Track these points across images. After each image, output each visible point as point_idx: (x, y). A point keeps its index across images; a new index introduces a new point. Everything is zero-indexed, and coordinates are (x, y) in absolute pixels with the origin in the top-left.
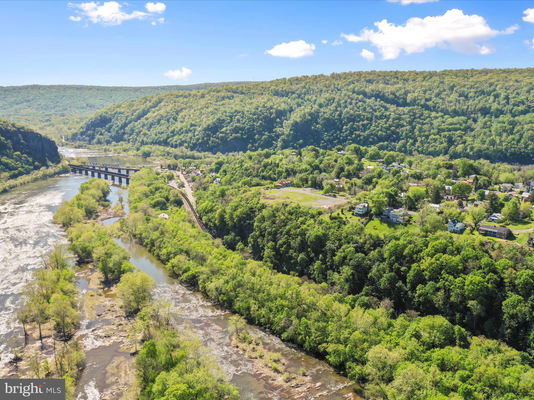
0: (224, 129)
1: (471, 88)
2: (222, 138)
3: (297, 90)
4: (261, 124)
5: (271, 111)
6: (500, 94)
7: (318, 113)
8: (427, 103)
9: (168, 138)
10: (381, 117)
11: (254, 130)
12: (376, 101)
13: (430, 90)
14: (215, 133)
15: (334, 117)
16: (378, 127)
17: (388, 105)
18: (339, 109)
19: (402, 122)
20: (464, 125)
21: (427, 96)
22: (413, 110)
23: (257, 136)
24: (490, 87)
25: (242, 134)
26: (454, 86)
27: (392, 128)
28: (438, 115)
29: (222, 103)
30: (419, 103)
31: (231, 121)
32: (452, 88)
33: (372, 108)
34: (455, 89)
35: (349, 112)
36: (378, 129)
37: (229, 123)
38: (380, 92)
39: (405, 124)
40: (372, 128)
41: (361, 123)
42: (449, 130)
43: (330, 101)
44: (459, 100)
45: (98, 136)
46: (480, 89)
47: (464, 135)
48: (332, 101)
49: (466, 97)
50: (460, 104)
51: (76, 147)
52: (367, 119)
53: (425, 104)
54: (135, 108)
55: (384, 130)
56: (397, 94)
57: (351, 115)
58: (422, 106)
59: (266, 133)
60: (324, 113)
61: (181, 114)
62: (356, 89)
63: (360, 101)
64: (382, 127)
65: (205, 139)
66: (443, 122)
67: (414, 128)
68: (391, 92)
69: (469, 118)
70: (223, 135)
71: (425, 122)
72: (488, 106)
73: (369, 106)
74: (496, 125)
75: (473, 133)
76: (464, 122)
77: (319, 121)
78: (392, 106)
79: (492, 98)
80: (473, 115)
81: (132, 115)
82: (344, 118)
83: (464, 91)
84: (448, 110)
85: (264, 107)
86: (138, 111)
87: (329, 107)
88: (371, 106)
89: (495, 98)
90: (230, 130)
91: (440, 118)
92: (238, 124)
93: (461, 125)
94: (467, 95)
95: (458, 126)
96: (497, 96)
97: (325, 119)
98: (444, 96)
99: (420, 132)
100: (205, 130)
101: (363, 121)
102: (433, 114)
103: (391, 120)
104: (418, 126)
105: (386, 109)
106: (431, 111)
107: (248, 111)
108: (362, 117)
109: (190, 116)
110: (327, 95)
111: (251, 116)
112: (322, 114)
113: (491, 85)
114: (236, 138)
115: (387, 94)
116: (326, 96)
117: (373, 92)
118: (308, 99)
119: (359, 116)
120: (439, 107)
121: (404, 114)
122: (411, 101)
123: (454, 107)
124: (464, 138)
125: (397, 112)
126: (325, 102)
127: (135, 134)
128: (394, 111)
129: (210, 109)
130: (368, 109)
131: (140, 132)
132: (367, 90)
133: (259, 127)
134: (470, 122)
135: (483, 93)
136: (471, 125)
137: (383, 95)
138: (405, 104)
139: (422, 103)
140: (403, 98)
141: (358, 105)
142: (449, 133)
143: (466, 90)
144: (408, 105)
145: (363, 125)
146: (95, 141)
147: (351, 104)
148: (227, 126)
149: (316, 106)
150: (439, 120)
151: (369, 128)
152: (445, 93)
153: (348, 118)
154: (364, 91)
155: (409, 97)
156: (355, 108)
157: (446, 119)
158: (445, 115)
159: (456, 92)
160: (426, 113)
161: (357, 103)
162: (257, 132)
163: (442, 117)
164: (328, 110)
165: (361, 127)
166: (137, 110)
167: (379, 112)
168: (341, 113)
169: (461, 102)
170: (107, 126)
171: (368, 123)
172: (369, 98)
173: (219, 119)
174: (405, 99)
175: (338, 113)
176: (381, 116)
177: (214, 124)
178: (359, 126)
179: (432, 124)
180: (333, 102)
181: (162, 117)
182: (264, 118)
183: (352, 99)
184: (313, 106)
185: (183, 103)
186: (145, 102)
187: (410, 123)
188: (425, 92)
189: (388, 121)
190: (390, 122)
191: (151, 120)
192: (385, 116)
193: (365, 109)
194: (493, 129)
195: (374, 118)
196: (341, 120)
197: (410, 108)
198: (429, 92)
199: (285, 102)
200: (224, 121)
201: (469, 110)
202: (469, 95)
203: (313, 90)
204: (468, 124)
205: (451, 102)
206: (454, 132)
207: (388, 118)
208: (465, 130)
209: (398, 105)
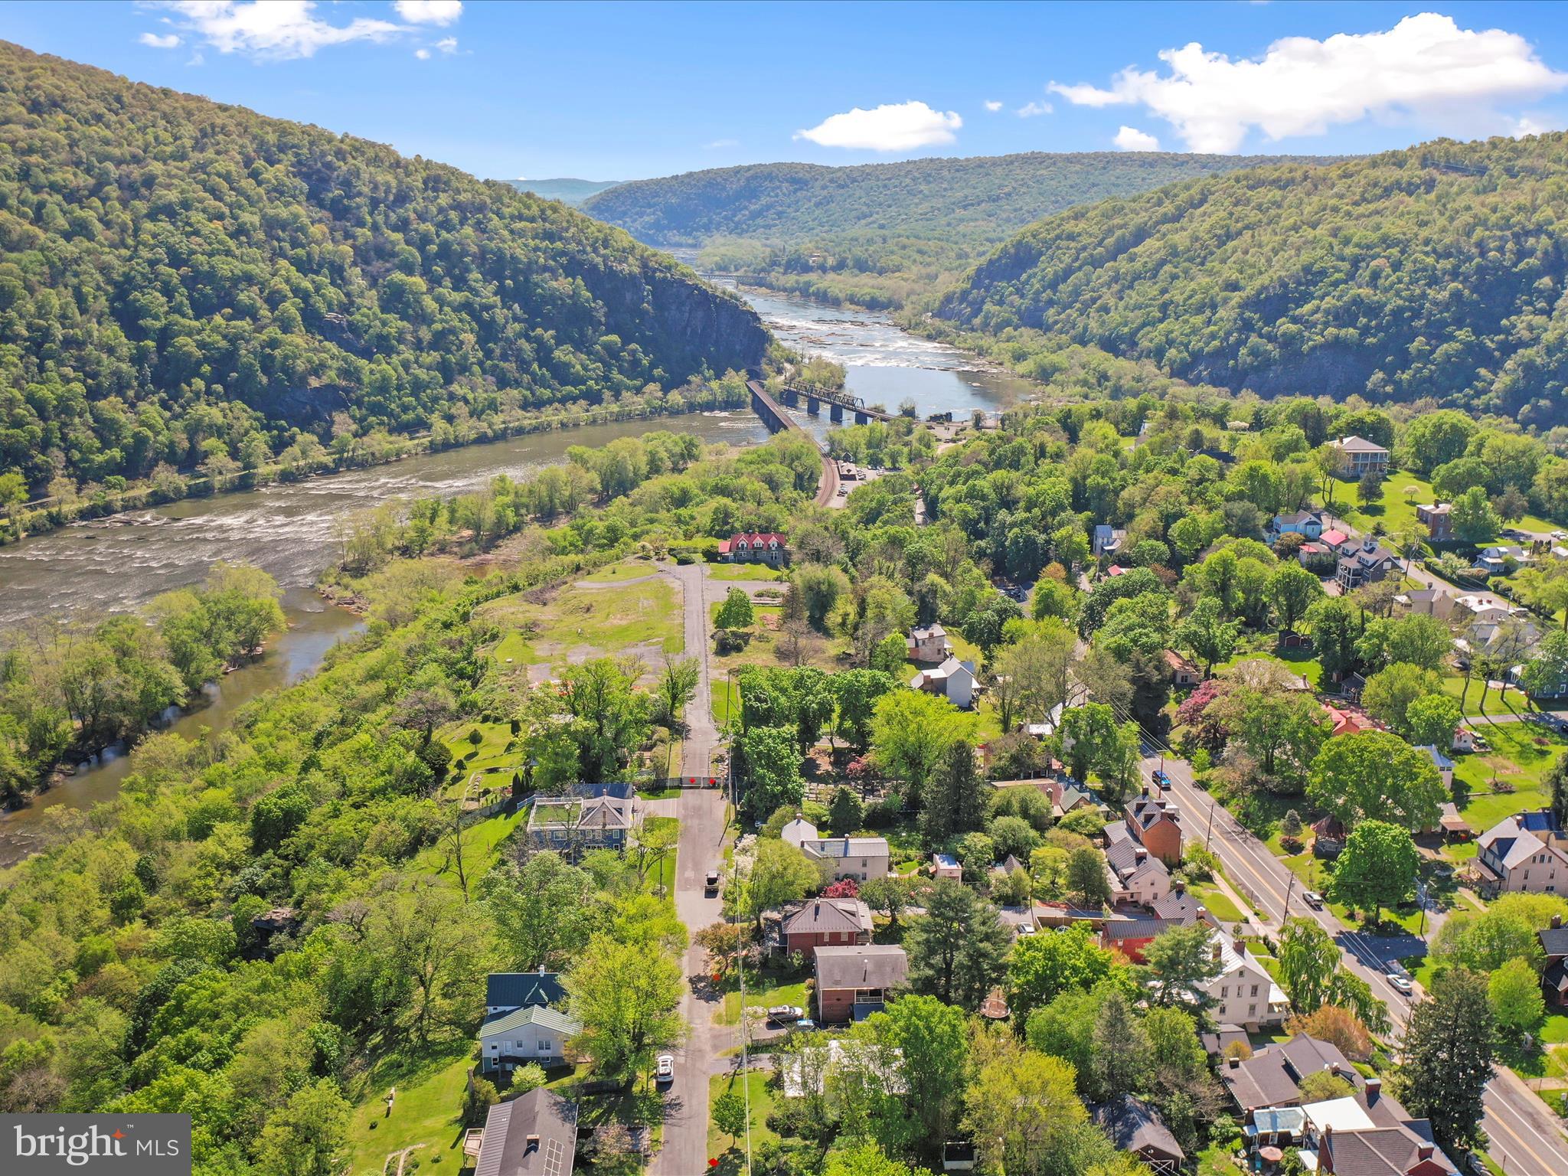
0: (1307, 307)
2: (1288, 342)
4: (1456, 295)
9: (1144, 325)
11: (1417, 314)
14: (1270, 320)
23: (1418, 343)
25: (1365, 331)
29: (1372, 207)
31: (1351, 276)
37: (1335, 284)
45: (988, 307)
51: (930, 338)
54: (1117, 221)
59: (1461, 334)
61: (1231, 245)
65: (1232, 339)
70: (1293, 328)
81: (1100, 244)
85: (1506, 223)
86: (1119, 233)
90: (1327, 312)
92: (1365, 292)
100: (1244, 305)
107: (1427, 242)
109: (1246, 252)
111: (1430, 260)
114: (1337, 343)
127: (1078, 305)
129: (1321, 231)
131: (1094, 300)
133: (1447, 307)
146: (977, 321)
148: (1322, 298)
162: (1428, 325)
166: (1121, 227)
170: (1024, 276)
173: (1307, 269)
177: (1284, 285)
181: (1174, 253)
182: (1479, 270)
185: (1259, 207)
186: (1160, 203)
191: (1138, 265)
200: (1323, 273)
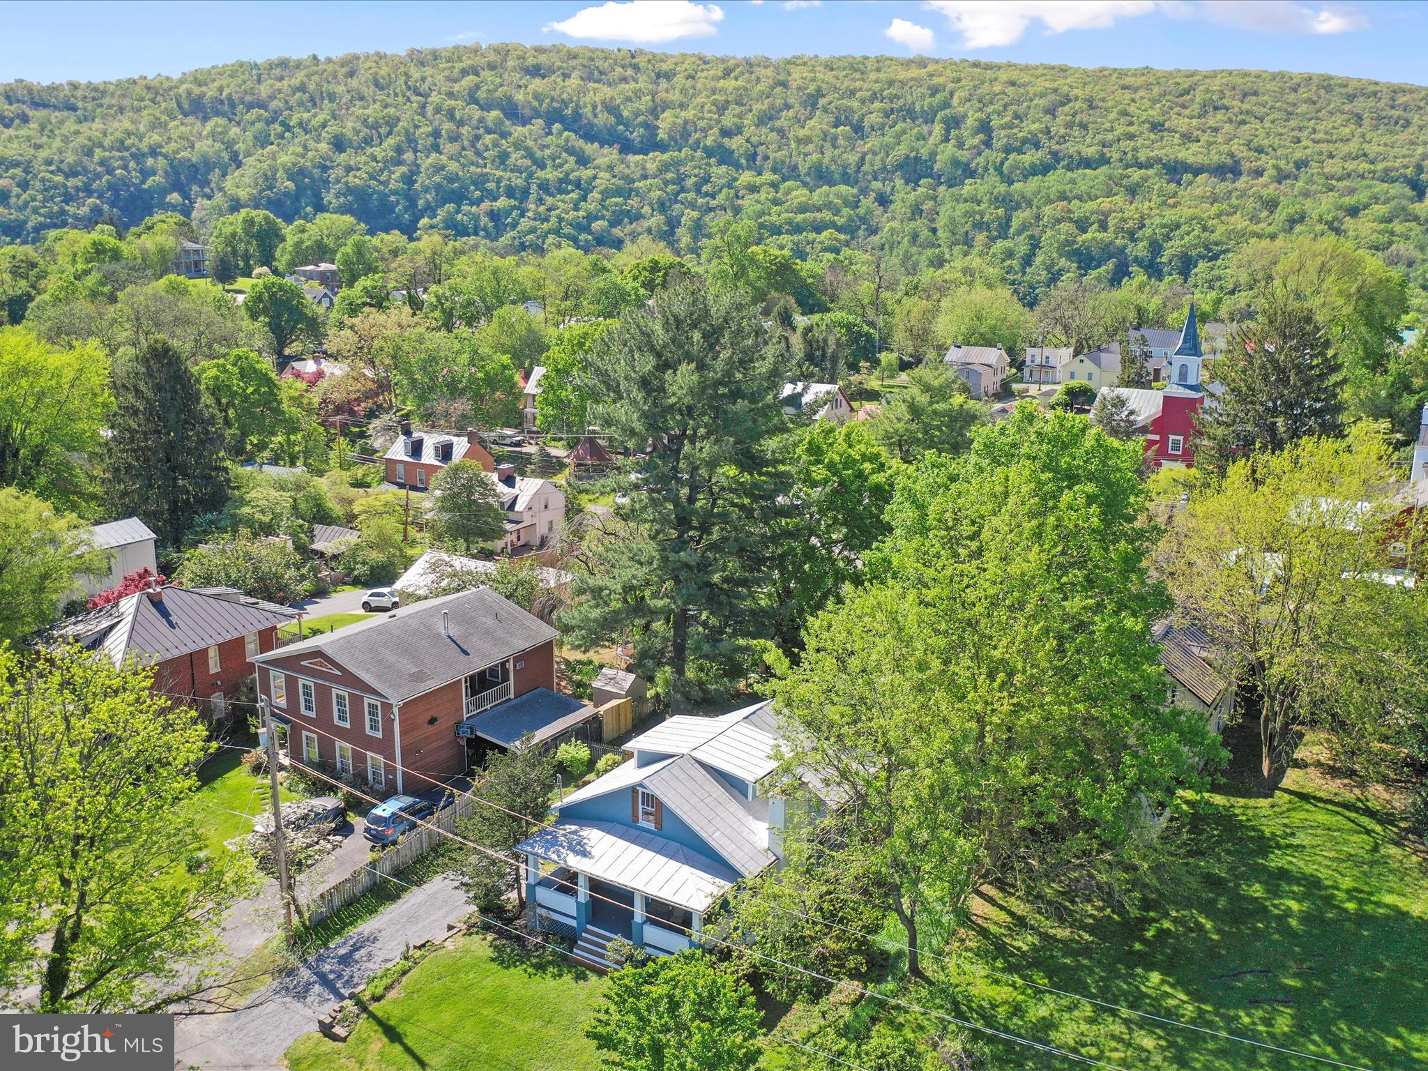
1: (874, 97)
3: (272, 97)
5: (150, 162)
6: (965, 116)
7: (325, 168)
8: (726, 141)
10: (562, 186)
12: (550, 133)
13: (740, 103)
15: (386, 183)
16: (547, 220)
17: (590, 148)
18: (408, 156)
19: (634, 202)
20: (846, 211)
21: (728, 121)
22: (677, 163)
24: (933, 95)
26: (819, 93)
27: (598, 225)
28: (759, 180)
30: (698, 142)
32: (812, 101)
33: (530, 154)
34: (822, 102)
35: (443, 168)
36: (546, 226)
38: (565, 104)
39: (646, 210)
40: (525, 224)
41: (486, 205)
42: (797, 229)
43: (375, 131)
44: (835, 139)
46: (901, 102)
47: (847, 244)
48: (383, 131)
49: (858, 129)
50: (835, 147)
52: (510, 193)
53: (721, 146)
55: (567, 230)
56: (626, 113)
57: (452, 179)
58: (709, 153)
60: (349, 169)
62: (482, 94)
63: (489, 132)
64: (560, 220)
66: (776, 202)
67: (673, 224)
68: (603, 102)
69: (864, 191)
71: (713, 203)
72: (924, 153)
73: (517, 146)
74: (951, 209)
75: (875, 239)
76: (846, 203)
77: (329, 197)
78: (606, 150)
79: (938, 129)
80: (877, 185)
82: (426, 190)
83: (850, 109)
84: (794, 168)
85: (121, 145)
87: (369, 150)
88: (527, 149)
89: (948, 131)
91: (764, 189)
93: (837, 212)
94: (861, 120)
95: (827, 215)
96: (954, 123)
97: (349, 190)
98: (786, 123)
99: (695, 238)
101: (495, 199)
102: (746, 177)
103: (595, 195)
104: (689, 216)
105: (583, 160)
106: (738, 166)
108: (491, 185)
110: (373, 111)
112: (340, 172)
113: (935, 91)
115: (587, 111)
116: (368, 111)
117: (541, 102)
118: (300, 124)
119: (480, 181)
120: (766, 158)
121: (645, 177)
122: (671, 138)
123: (815, 157)
124: (846, 252)
125: (620, 168)
126: (357, 132)
128: (611, 168)
130: (515, 158)
132: (520, 97)
134: (868, 202)
135: (910, 114)
136: (870, 212)
137: (577, 116)
138: (652, 144)
139: (709, 141)
140: (646, 125)
141: (479, 145)
142: (796, 238)
143: (855, 104)
144: (662, 147)
145: (494, 215)
147: (454, 138)
149: (324, 147)
150: (762, 196)
151: (514, 225)
152: (791, 113)
153: (438, 187)
154: (509, 99)
155: (666, 123)
156: (470, 154)
157: (788, 193)
158: (784, 180)
159: (825, 110)
160: (720, 172)
161: (478, 138)
163: (774, 185)
164: (364, 158)
165: (484, 221)
167: (555, 167)
168: (415, 170)
169: (841, 141)
171: (514, 208)
172: (525, 122)
174: (651, 129)
175: (403, 169)
176: (561, 181)
178: (476, 218)
179: (737, 211)
180: (390, 133)
182: (111, 187)
183: (461, 123)
184: (312, 144)
187: (662, 207)
188: (721, 109)
189: (584, 199)
190: (591, 205)
192: (578, 184)
193: (503, 157)
194: (941, 222)
195: (534, 187)
196: (411, 200)
197: (666, 157)
198: (734, 109)
199: (213, 135)
201: (866, 168)
202: (866, 124)
203: (332, 97)
204: (861, 211)
205: (807, 140)
206: (812, 236)
207: (585, 189)
208: (850, 230)
209: (627, 148)
